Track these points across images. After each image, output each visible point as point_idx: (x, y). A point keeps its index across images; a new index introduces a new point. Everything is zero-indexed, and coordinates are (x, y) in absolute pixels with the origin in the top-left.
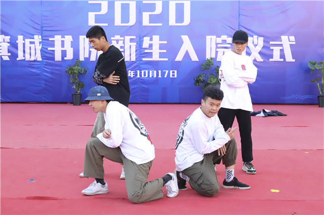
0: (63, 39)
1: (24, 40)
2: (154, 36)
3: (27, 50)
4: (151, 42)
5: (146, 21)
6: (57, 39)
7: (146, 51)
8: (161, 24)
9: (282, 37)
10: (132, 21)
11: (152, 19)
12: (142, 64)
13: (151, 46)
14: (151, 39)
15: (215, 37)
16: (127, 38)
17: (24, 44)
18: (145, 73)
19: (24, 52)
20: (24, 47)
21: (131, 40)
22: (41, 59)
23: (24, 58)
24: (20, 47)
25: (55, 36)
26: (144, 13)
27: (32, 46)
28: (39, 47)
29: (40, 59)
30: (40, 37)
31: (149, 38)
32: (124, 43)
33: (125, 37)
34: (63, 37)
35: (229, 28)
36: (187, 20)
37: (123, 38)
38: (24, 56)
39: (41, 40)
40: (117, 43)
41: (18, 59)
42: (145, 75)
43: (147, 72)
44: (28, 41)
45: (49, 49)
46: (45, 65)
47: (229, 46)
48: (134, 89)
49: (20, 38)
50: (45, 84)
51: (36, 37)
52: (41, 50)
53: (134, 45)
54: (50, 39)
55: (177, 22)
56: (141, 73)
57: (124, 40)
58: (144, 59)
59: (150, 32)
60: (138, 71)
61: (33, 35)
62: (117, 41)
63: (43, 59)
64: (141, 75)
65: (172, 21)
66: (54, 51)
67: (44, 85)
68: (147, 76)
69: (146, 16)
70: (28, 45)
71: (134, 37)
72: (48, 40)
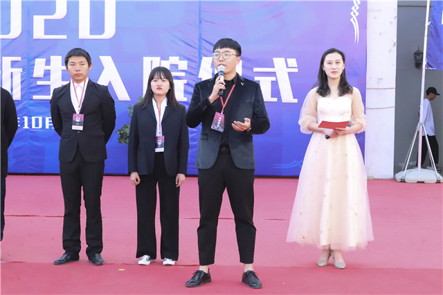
2: (52, 57)
4: (48, 68)
5: (39, 32)
7: (39, 83)
8: (65, 37)
9: (275, 59)
10: (16, 30)
11: (50, 27)
12: (31, 105)
13: (47, 74)
14: (48, 63)
15: (159, 58)
16: (7, 60)
18: (37, 120)
21: (14, 64)
26: (35, 17)
31: (44, 60)
32: (1, 69)
33: (4, 58)
35: (182, 44)
36: (110, 30)
42: (37, 125)
43: (40, 119)
47: (183, 74)
48: (18, 148)
53: (18, 72)
55: (92, 32)
56: (30, 121)
58: (35, 97)
59: (45, 49)
60: (26, 118)
64: (30, 125)
65: (84, 32)
68: (40, 126)
69: (39, 22)
71: (19, 59)
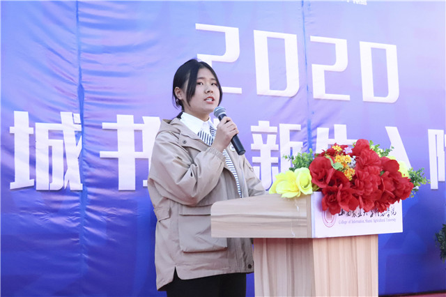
0: (138, 126)
1: (32, 125)
2: (335, 126)
3: (41, 158)
4: (332, 142)
5: (319, 90)
6: (124, 124)
8: (348, 97)
10: (292, 87)
11: (333, 82)
17: (32, 138)
19: (33, 162)
20: (32, 147)
22: (79, 186)
23: (31, 183)
24: (21, 147)
25: (119, 117)
27: (57, 144)
28: (75, 149)
29: (77, 185)
30: (77, 116)
31: (328, 130)
32: (278, 142)
33: (281, 125)
34: (138, 120)
37: (274, 129)
38: (33, 177)
39: (79, 128)
40: (265, 141)
41: (13, 185)
44: (42, 129)
45: (103, 154)
46: (93, 202)
49: (21, 118)
50: (89, 262)
51: (66, 116)
52: (82, 158)
53: (298, 147)
54: (105, 125)
55: (376, 94)
57: (278, 134)
61: (58, 111)
62: (265, 135)
63: (86, 185)
66: (115, 160)
67: (87, 267)
70: (43, 141)
72: (101, 127)
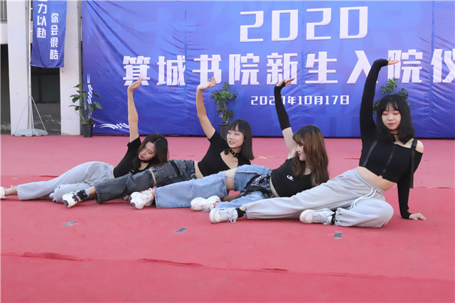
0: (210, 59)
1: (165, 61)
2: (320, 53)
3: (169, 73)
4: (317, 60)
5: (310, 34)
6: (204, 58)
7: (310, 72)
8: (329, 38)
10: (294, 34)
11: (318, 31)
12: (305, 88)
13: (316, 65)
14: (317, 57)
15: (400, 51)
16: (287, 56)
17: (165, 66)
18: (308, 99)
19: (166, 75)
20: (165, 69)
21: (292, 59)
22: (184, 84)
23: (165, 83)
24: (161, 70)
25: (201, 56)
26: (308, 24)
27: (175, 68)
28: (182, 69)
29: (183, 83)
30: (184, 57)
31: (314, 55)
32: (282, 62)
33: (285, 54)
34: (210, 57)
36: (363, 31)
37: (281, 56)
38: (165, 80)
39: (184, 61)
40: (275, 62)
41: (158, 84)
42: (308, 102)
43: (311, 97)
44: (170, 62)
45: (194, 71)
46: (189, 90)
47: (419, 62)
48: (295, 119)
49: (162, 59)
50: (188, 113)
51: (179, 57)
52: (185, 73)
53: (295, 64)
54: (195, 60)
55: (350, 34)
56: (303, 99)
57: (283, 59)
58: (307, 82)
59: (315, 47)
60: (300, 97)
61: (176, 55)
62: (275, 60)
63: (186, 83)
64: (303, 102)
65: (344, 33)
66: (199, 73)
67: (187, 115)
68: (311, 103)
69: (310, 27)
70: (170, 67)
71: (296, 54)
72: (193, 60)
